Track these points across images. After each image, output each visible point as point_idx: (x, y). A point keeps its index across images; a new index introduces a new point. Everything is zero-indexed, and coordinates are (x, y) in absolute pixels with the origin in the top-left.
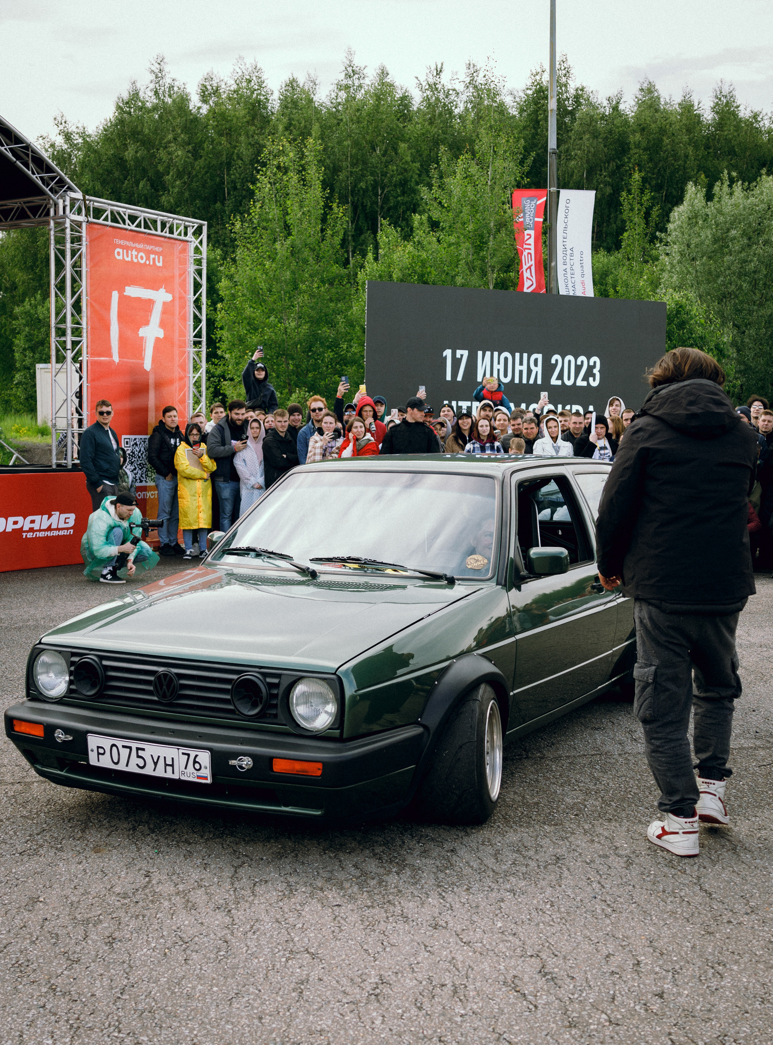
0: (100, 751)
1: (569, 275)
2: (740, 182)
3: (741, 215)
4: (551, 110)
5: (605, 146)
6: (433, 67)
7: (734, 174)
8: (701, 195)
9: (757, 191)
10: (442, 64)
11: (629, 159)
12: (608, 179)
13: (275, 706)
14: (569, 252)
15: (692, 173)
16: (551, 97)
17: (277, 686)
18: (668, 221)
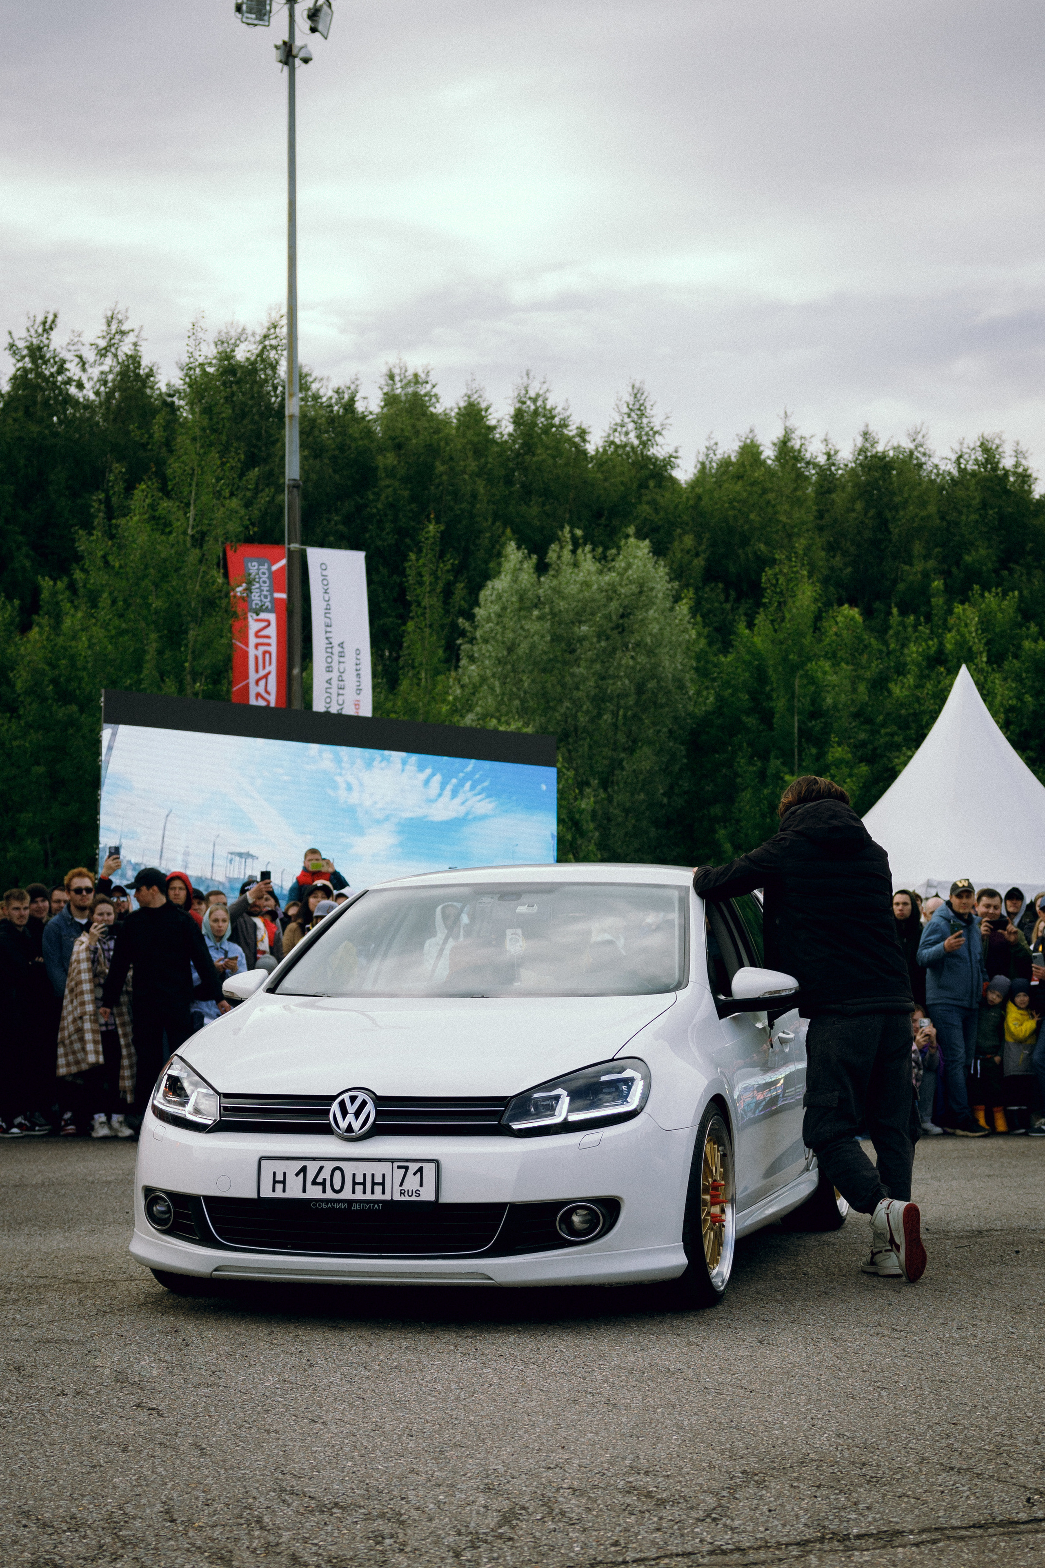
1: (334, 690)
2: (588, 548)
3: (594, 600)
4: (291, 416)
5: (335, 471)
6: (40, 319)
7: (579, 532)
8: (529, 565)
9: (620, 564)
10: (55, 316)
11: (378, 494)
12: (341, 527)
14: (337, 649)
15: (485, 525)
16: (291, 395)
18: (477, 604)
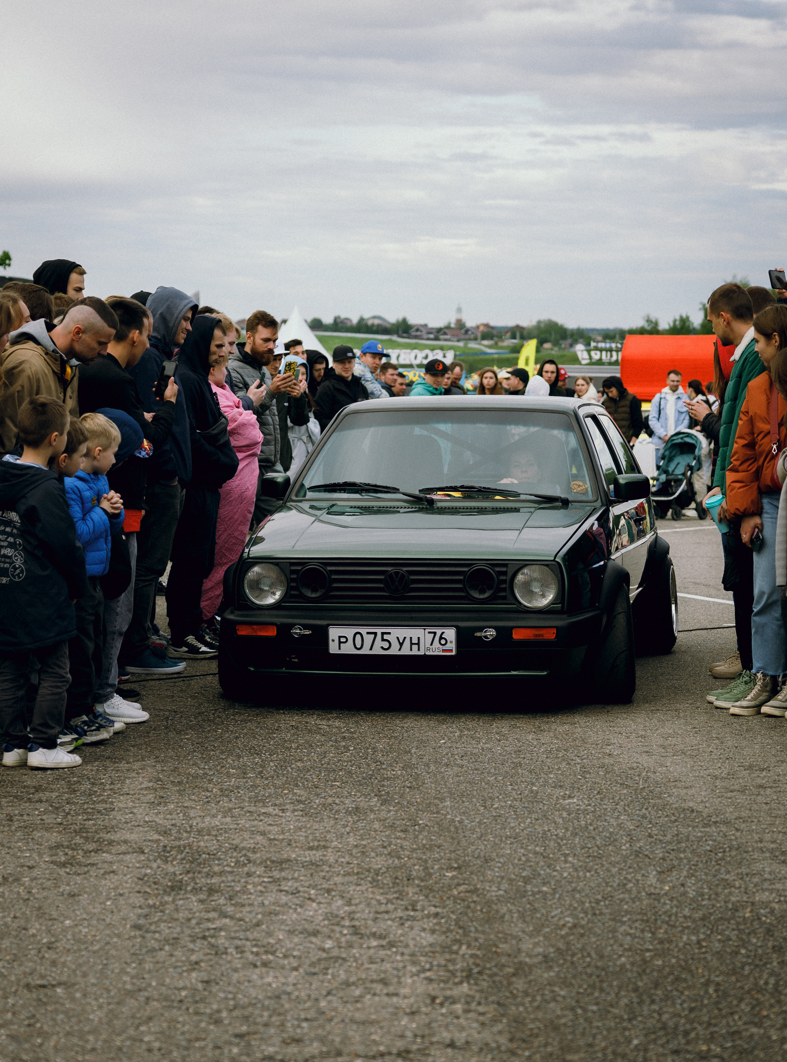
0: (342, 640)
13: (504, 590)
17: (505, 573)
